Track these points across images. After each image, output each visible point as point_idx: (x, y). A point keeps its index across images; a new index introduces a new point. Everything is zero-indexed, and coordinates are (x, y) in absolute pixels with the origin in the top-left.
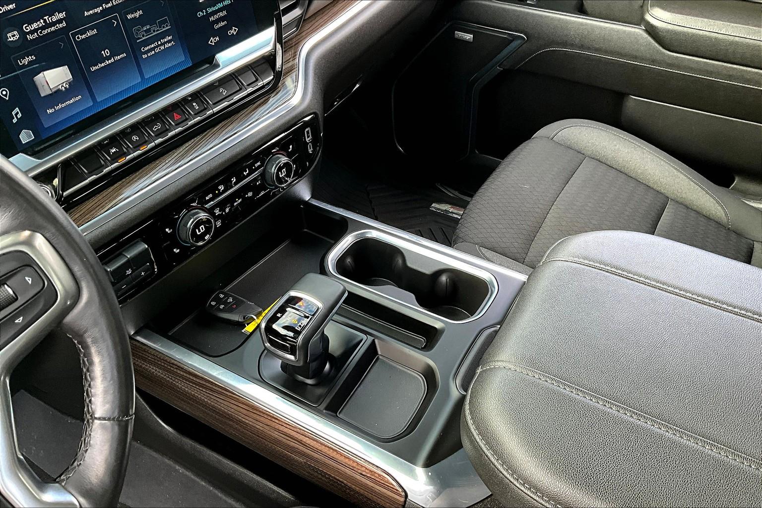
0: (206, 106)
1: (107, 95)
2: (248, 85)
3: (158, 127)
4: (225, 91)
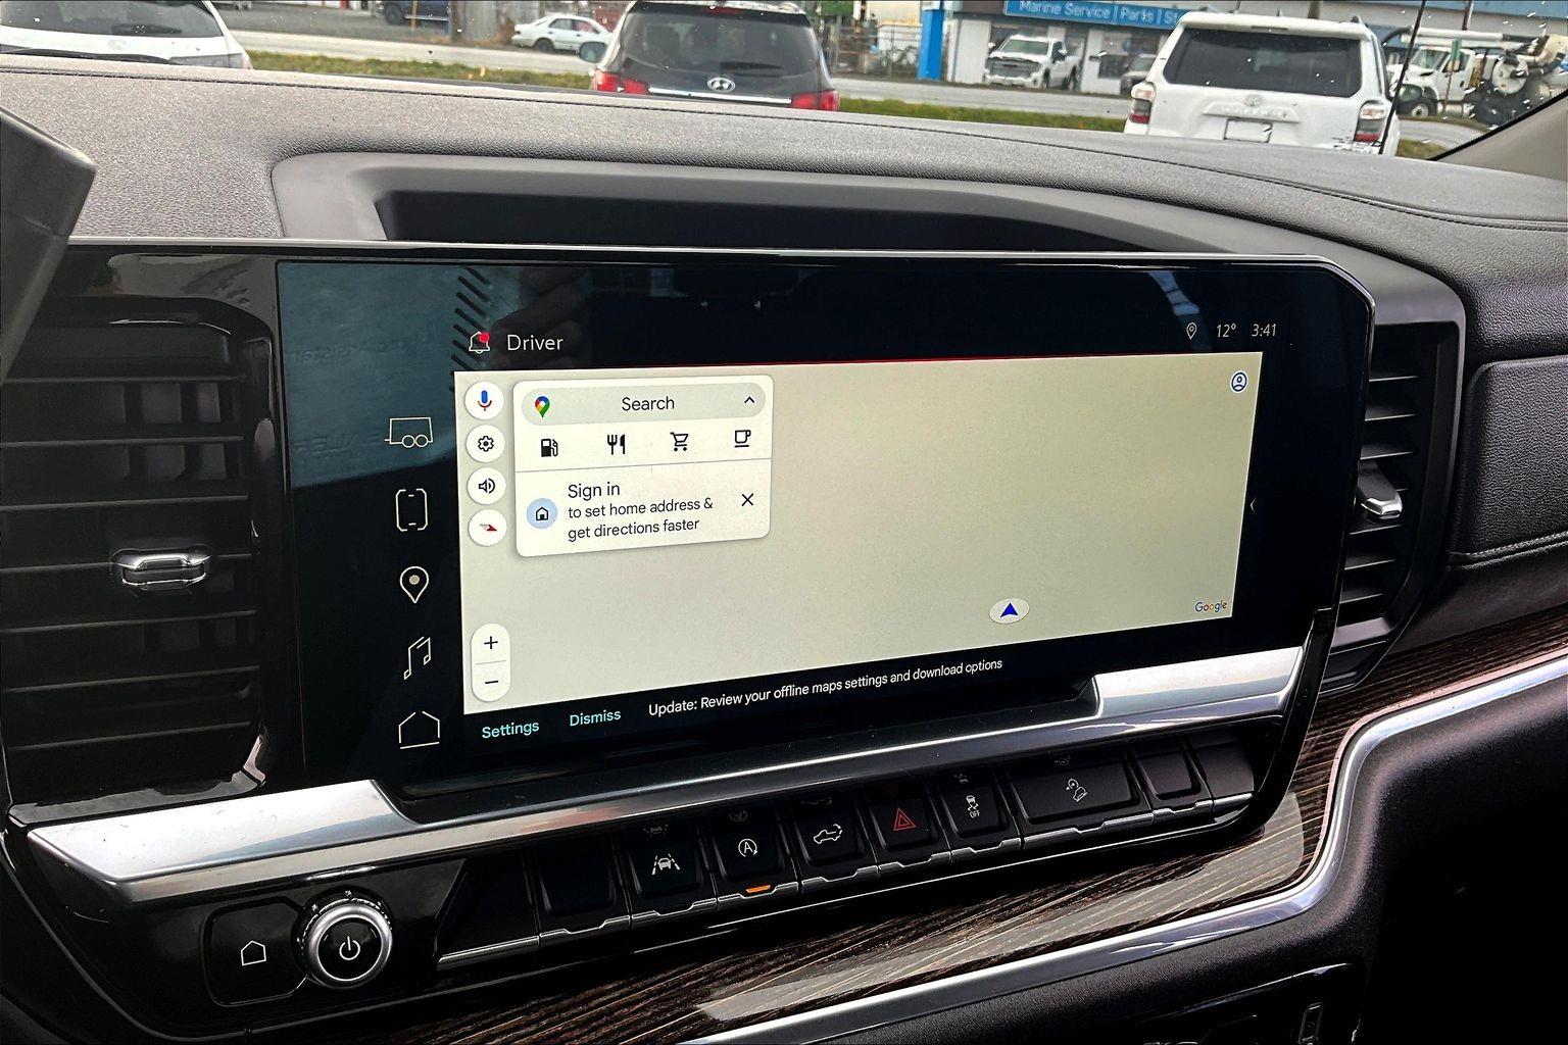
0: (1004, 819)
2: (1163, 797)
3: (829, 835)
4: (1081, 791)
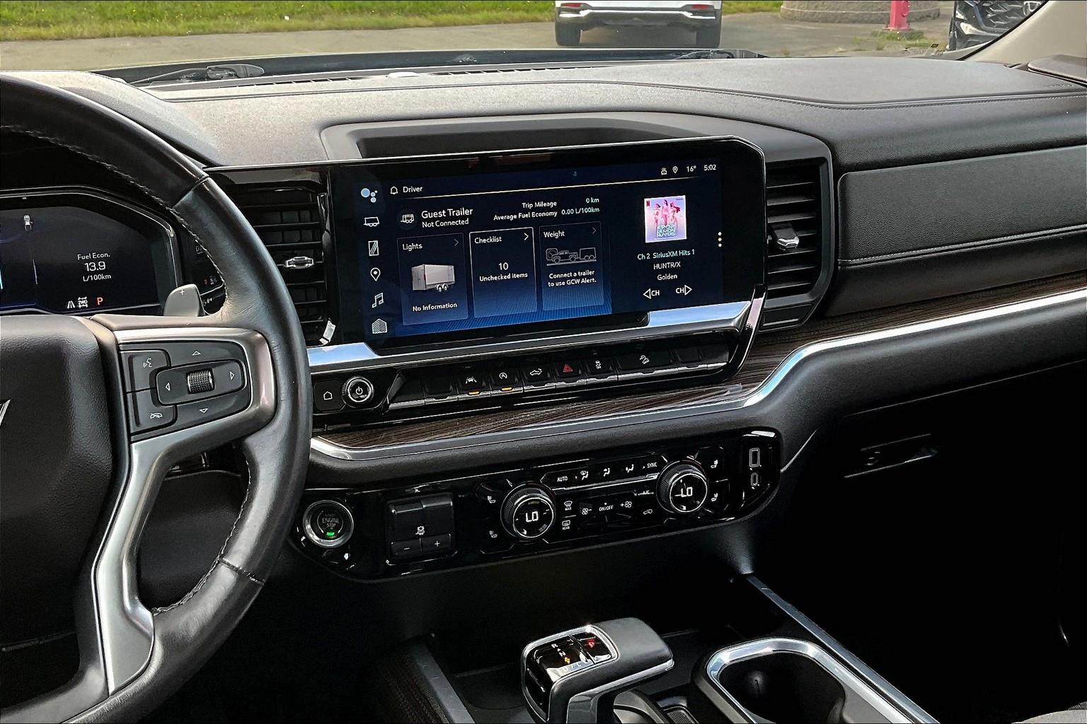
1: (490, 313)
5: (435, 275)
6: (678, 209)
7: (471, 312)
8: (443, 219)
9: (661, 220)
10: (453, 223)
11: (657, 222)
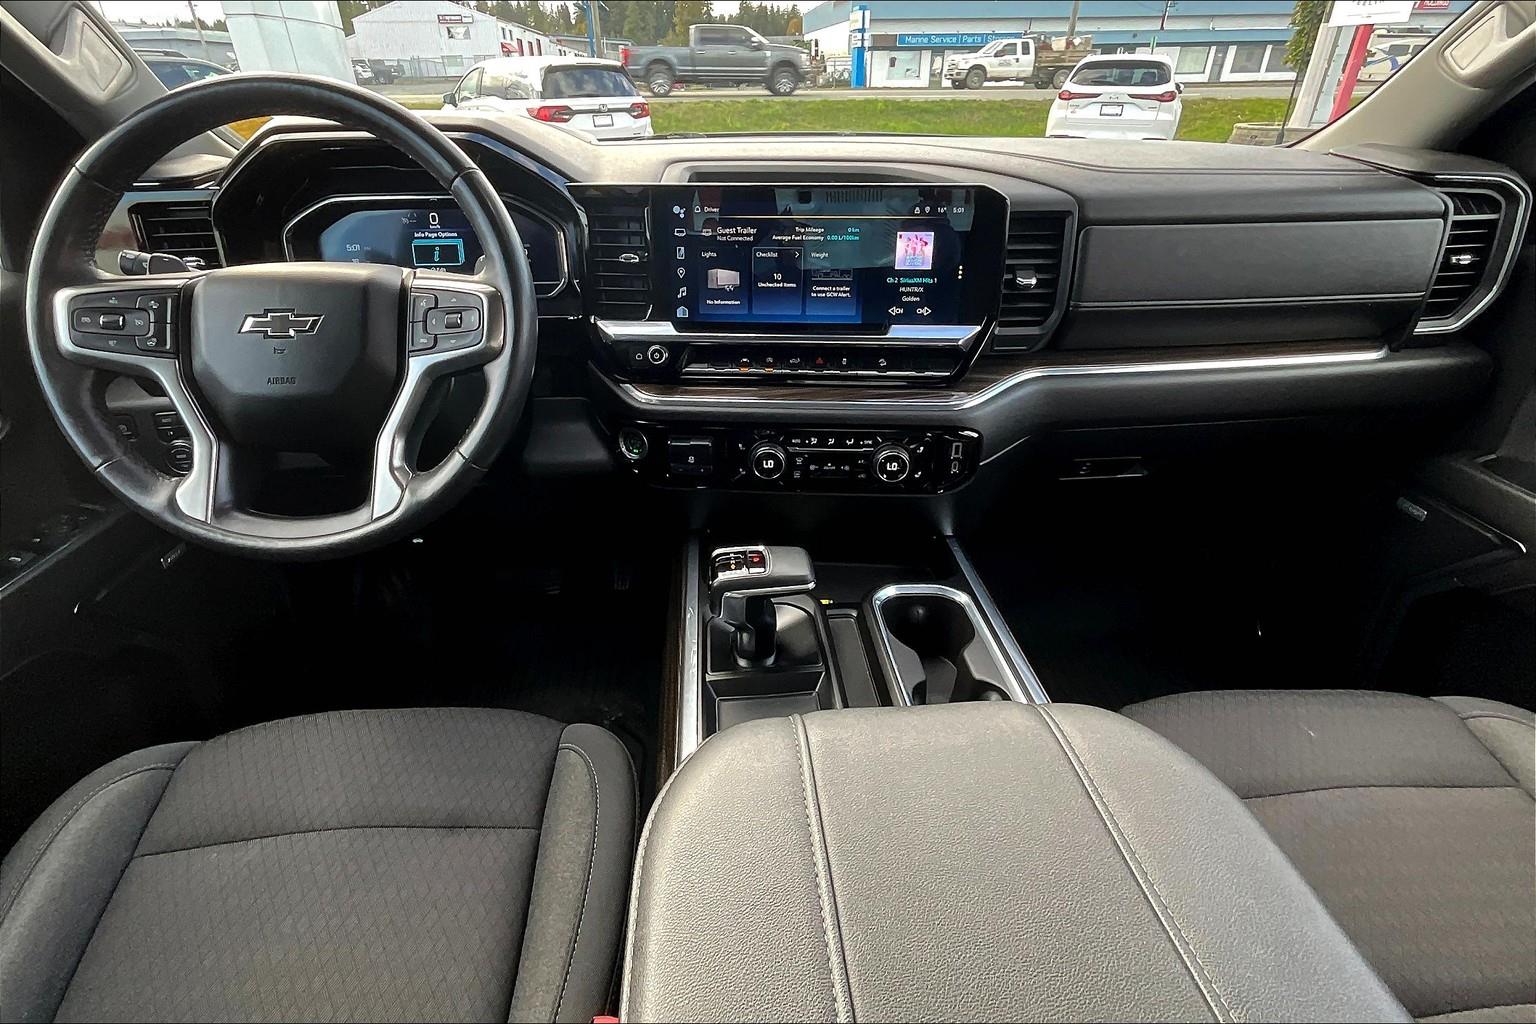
1: (763, 312)
5: (725, 278)
6: (926, 243)
7: (750, 308)
8: (732, 235)
9: (910, 251)
10: (740, 239)
11: (906, 252)
